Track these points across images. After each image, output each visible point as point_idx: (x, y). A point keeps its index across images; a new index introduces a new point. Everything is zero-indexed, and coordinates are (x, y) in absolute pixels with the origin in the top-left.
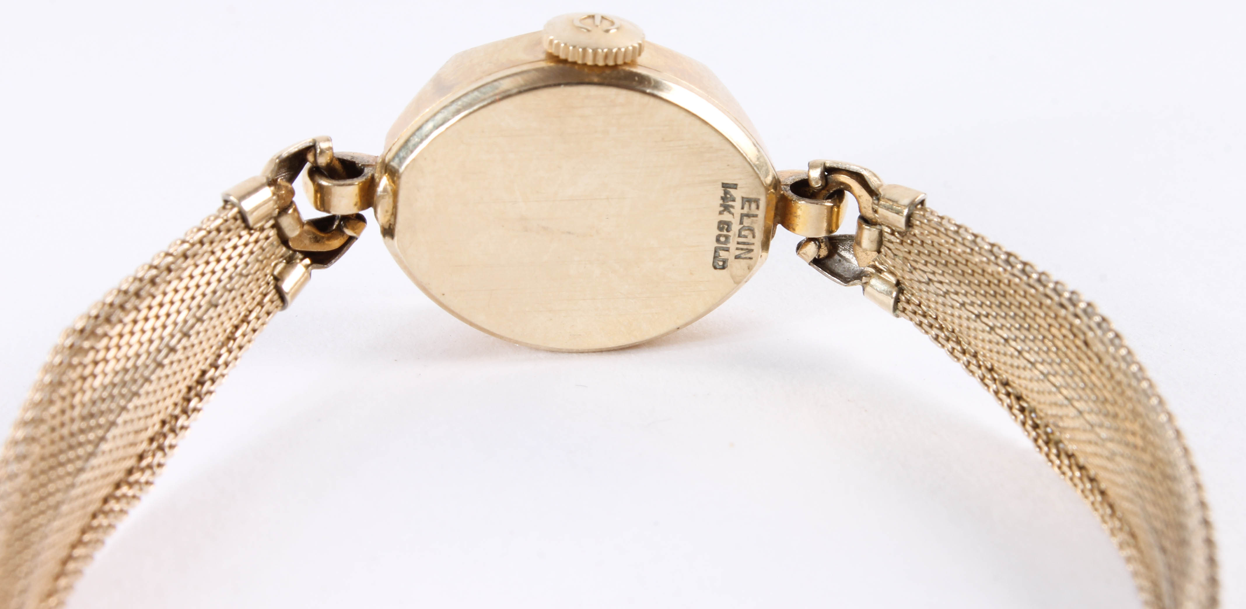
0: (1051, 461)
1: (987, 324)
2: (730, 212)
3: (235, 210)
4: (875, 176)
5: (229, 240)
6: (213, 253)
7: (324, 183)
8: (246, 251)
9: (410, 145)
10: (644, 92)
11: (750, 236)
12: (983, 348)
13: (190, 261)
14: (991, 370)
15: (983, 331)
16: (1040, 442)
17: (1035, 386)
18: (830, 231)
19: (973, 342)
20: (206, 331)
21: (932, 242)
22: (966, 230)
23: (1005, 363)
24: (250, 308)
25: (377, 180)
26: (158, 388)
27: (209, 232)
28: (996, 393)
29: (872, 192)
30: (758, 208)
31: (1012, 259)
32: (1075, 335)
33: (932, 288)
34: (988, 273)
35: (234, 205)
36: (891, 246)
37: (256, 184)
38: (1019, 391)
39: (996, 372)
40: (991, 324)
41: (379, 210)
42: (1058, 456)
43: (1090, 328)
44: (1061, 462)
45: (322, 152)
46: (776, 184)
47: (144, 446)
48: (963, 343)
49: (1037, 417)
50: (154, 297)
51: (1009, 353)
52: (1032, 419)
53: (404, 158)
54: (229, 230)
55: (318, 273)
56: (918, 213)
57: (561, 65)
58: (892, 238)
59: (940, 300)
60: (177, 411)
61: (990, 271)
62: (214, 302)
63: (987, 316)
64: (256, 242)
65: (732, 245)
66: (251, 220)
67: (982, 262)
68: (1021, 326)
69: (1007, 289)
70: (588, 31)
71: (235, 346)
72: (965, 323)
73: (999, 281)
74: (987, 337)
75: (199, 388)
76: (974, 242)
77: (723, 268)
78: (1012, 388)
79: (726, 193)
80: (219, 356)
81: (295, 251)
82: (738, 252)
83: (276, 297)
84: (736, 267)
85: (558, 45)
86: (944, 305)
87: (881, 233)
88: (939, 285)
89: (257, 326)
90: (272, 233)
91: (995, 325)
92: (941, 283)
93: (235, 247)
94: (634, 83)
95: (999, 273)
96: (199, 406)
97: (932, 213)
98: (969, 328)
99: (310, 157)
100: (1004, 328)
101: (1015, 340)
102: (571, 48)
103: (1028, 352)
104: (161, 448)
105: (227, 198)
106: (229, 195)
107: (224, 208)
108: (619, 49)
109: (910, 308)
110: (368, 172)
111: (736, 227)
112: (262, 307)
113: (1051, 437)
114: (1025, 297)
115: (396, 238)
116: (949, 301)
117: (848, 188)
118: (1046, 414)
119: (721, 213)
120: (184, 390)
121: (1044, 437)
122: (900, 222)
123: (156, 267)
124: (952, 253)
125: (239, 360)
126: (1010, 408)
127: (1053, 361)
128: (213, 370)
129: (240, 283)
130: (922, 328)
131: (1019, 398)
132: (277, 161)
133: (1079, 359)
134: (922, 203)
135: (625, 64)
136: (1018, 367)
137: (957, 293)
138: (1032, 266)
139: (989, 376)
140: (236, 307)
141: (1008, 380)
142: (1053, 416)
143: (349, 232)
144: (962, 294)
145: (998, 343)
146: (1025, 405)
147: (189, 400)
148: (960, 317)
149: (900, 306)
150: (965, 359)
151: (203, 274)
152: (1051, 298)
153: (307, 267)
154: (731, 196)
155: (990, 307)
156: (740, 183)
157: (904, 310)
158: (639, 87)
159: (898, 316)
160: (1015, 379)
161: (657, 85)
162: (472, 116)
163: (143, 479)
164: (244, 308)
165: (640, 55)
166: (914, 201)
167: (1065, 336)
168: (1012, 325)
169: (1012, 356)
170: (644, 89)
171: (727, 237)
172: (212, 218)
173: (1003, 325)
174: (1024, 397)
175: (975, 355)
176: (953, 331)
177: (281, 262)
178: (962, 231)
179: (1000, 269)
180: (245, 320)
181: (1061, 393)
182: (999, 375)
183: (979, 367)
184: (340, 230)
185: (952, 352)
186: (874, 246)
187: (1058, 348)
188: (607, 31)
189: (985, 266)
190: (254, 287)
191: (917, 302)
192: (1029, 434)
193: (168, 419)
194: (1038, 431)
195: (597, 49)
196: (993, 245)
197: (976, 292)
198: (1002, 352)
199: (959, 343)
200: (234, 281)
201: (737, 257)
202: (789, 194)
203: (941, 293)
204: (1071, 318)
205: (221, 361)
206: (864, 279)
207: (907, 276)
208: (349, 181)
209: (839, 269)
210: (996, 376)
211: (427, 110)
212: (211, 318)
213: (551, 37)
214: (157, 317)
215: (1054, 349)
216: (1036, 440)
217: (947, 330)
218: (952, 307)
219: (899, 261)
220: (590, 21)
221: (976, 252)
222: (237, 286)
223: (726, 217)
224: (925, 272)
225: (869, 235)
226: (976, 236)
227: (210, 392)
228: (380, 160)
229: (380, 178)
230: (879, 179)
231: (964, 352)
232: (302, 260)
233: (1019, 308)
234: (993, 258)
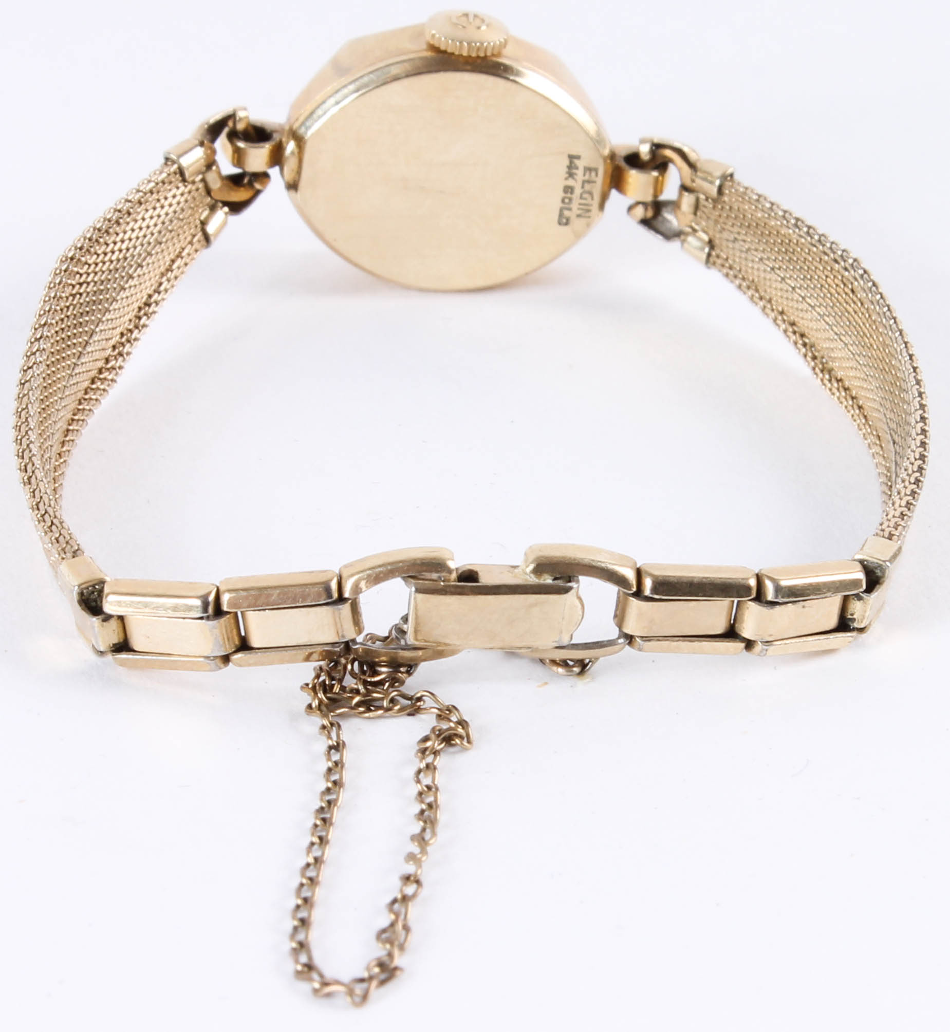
0: (824, 385)
1: (779, 276)
2: (573, 178)
3: (175, 166)
4: (694, 151)
5: (170, 190)
6: (158, 200)
7: (241, 144)
8: (182, 199)
9: (315, 116)
10: (508, 79)
11: (589, 199)
12: (776, 295)
13: (143, 207)
14: (782, 313)
15: (776, 281)
16: (817, 370)
17: (814, 325)
18: (656, 196)
19: (768, 290)
20: (153, 263)
21: (738, 208)
22: (765, 199)
23: (792, 307)
24: (183, 246)
25: (285, 145)
26: (121, 306)
27: (157, 184)
28: (785, 331)
29: (692, 165)
30: (597, 175)
31: (799, 223)
32: (845, 285)
33: (737, 245)
34: (781, 234)
35: (174, 162)
36: (705, 210)
37: (191, 146)
38: (803, 330)
39: (786, 315)
40: (782, 275)
41: (286, 169)
42: (830, 381)
43: (856, 279)
44: (832, 385)
45: (241, 119)
46: (613, 156)
47: (109, 352)
48: (760, 290)
49: (815, 350)
50: (117, 234)
51: (795, 298)
52: (812, 352)
53: (310, 127)
54: (170, 183)
55: (234, 219)
56: (728, 184)
57: (441, 55)
58: (706, 203)
59: (743, 255)
60: (131, 327)
61: (783, 232)
62: (159, 240)
63: (779, 269)
64: (190, 192)
65: (575, 206)
66: (187, 174)
67: (776, 225)
68: (805, 277)
69: (795, 247)
70: (464, 27)
71: (172, 277)
72: (762, 275)
73: (790, 241)
74: (779, 286)
75: (147, 308)
76: (771, 209)
77: (567, 224)
78: (798, 327)
79: (571, 162)
80: (161, 284)
81: (217, 201)
82: (579, 212)
83: (202, 238)
84: (578, 224)
85: (440, 38)
86: (746, 259)
87: (697, 200)
88: (742, 243)
89: (188, 261)
90: (201, 185)
91: (785, 276)
92: (744, 241)
93: (174, 197)
94: (500, 72)
95: (789, 235)
96: (147, 322)
97: (739, 184)
98: (765, 279)
99: (230, 124)
100: (792, 279)
101: (800, 288)
102: (450, 41)
103: (810, 298)
104: (121, 354)
105: (168, 156)
106: (169, 153)
107: (166, 164)
108: (489, 43)
109: (719, 261)
110: (276, 136)
111: (578, 191)
112: (192, 245)
113: (825, 365)
114: (809, 254)
115: (299, 192)
116: (750, 257)
117: (671, 160)
118: (822, 348)
119: (566, 179)
120: (136, 310)
121: (821, 366)
122: (714, 191)
123: (119, 211)
124: (754, 217)
125: (175, 288)
126: (796, 343)
127: (827, 304)
128: (157, 294)
129: (178, 225)
130: (742, 290)
131: (802, 335)
132: (206, 126)
133: (847, 303)
134: (731, 175)
135: (493, 55)
136: (802, 310)
137: (756, 250)
138: (814, 230)
139: (780, 318)
140: (174, 245)
141: (794, 321)
142: (827, 348)
143: (258, 186)
144: (760, 250)
145: (787, 291)
146: (807, 341)
147: (140, 318)
148: (758, 270)
149: (711, 260)
150: (761, 303)
151: (151, 218)
152: (828, 255)
153: (226, 214)
154: (575, 165)
155: (782, 261)
156: (583, 155)
157: (714, 263)
158: (505, 75)
159: (709, 268)
160: (799, 320)
161: (518, 74)
162: (368, 94)
163: (110, 377)
164: (179, 246)
165: (505, 47)
166: (725, 173)
167: (837, 285)
168: (798, 277)
169: (797, 301)
170: (508, 76)
171: (570, 200)
172: (158, 172)
173: (791, 276)
174: (807, 334)
175: (770, 301)
176: (753, 281)
177: (206, 209)
178: (761, 199)
179: (791, 231)
180: (179, 256)
181: (832, 330)
182: (788, 317)
183: (773, 310)
184: (250, 184)
185: (752, 298)
186: (691, 210)
187: (831, 294)
188: (479, 28)
189: (779, 228)
190: (187, 229)
191: (725, 257)
192: (809, 364)
193: (125, 332)
194: (816, 361)
195: (472, 42)
196: (785, 212)
197: (771, 249)
198: (790, 298)
199: (757, 290)
200: (173, 224)
201: (579, 216)
202: (623, 164)
203: (744, 249)
204: (842, 271)
205: (162, 288)
206: (682, 237)
207: (718, 236)
208: (262, 144)
209: (662, 229)
210: (785, 318)
211: (329, 88)
212: (157, 253)
213: (434, 32)
214: (120, 251)
215: (829, 295)
216: (814, 369)
217: (748, 280)
218: (753, 261)
219: (711, 223)
220: (464, 19)
221: (772, 217)
222: (175, 228)
223: (571, 182)
224: (732, 232)
225: (688, 200)
226: (772, 204)
227: (154, 312)
228: (287, 128)
229: (287, 143)
230: (697, 154)
231: (761, 298)
232: (221, 208)
233: (804, 263)
234: (785, 222)
